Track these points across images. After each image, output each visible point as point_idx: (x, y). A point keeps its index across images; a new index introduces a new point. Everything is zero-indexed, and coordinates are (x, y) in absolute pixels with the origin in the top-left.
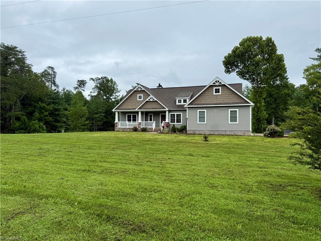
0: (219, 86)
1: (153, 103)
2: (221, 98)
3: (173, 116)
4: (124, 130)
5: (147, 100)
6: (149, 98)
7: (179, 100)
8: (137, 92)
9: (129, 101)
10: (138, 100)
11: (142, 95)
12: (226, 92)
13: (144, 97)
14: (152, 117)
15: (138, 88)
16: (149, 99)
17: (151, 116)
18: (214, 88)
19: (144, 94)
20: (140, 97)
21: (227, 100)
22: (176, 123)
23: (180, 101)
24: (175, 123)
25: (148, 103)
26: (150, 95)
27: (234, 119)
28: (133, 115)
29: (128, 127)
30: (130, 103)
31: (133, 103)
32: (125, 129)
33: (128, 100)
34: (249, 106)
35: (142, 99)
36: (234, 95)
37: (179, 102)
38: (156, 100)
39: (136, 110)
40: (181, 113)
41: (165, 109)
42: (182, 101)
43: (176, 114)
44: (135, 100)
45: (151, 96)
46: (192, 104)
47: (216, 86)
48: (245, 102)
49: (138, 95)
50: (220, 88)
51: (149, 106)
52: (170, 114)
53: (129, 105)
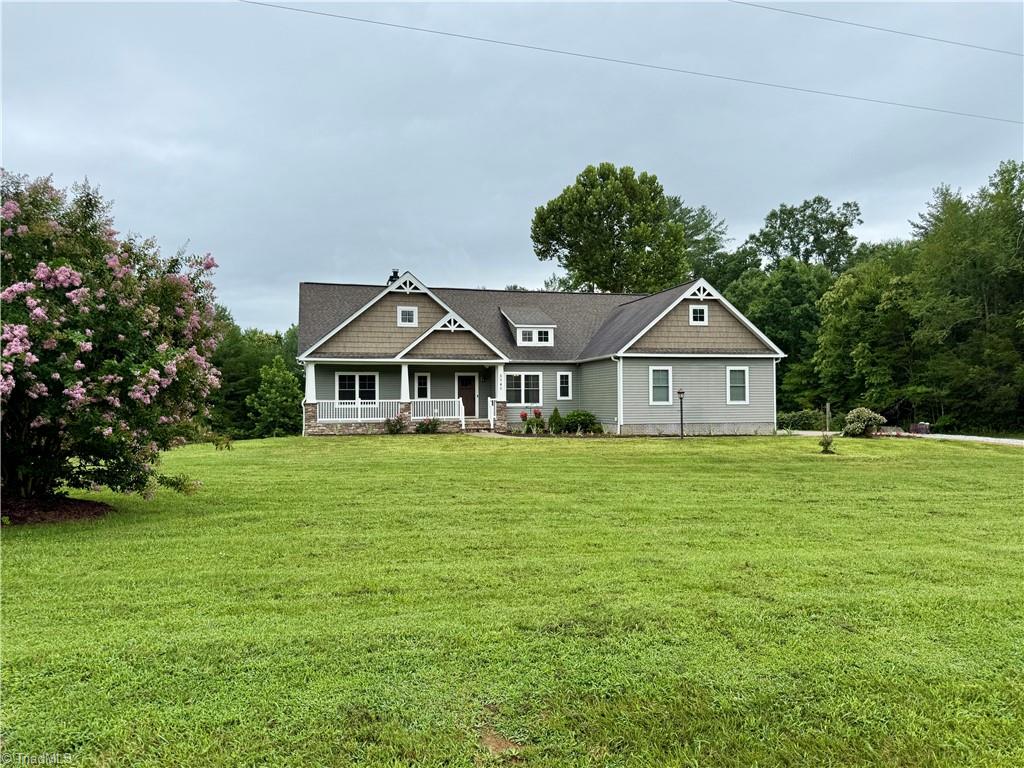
2: (708, 335)
5: (438, 327)
6: (444, 321)
7: (524, 334)
8: (397, 299)
9: (365, 329)
11: (415, 309)
13: (422, 315)
16: (445, 326)
17: (423, 381)
18: (692, 307)
19: (421, 305)
20: (408, 317)
21: (722, 340)
22: (523, 404)
23: (528, 336)
24: (520, 402)
25: (441, 339)
26: (447, 312)
27: (738, 392)
28: (360, 376)
29: (359, 420)
30: (369, 334)
31: (380, 335)
33: (362, 324)
34: (772, 358)
35: (415, 324)
36: (738, 330)
37: (524, 339)
38: (467, 327)
39: (397, 359)
40: (540, 374)
41: (501, 358)
42: (535, 336)
43: (523, 374)
45: (452, 315)
46: (637, 349)
48: (764, 350)
49: (400, 309)
50: (705, 308)
52: (506, 374)
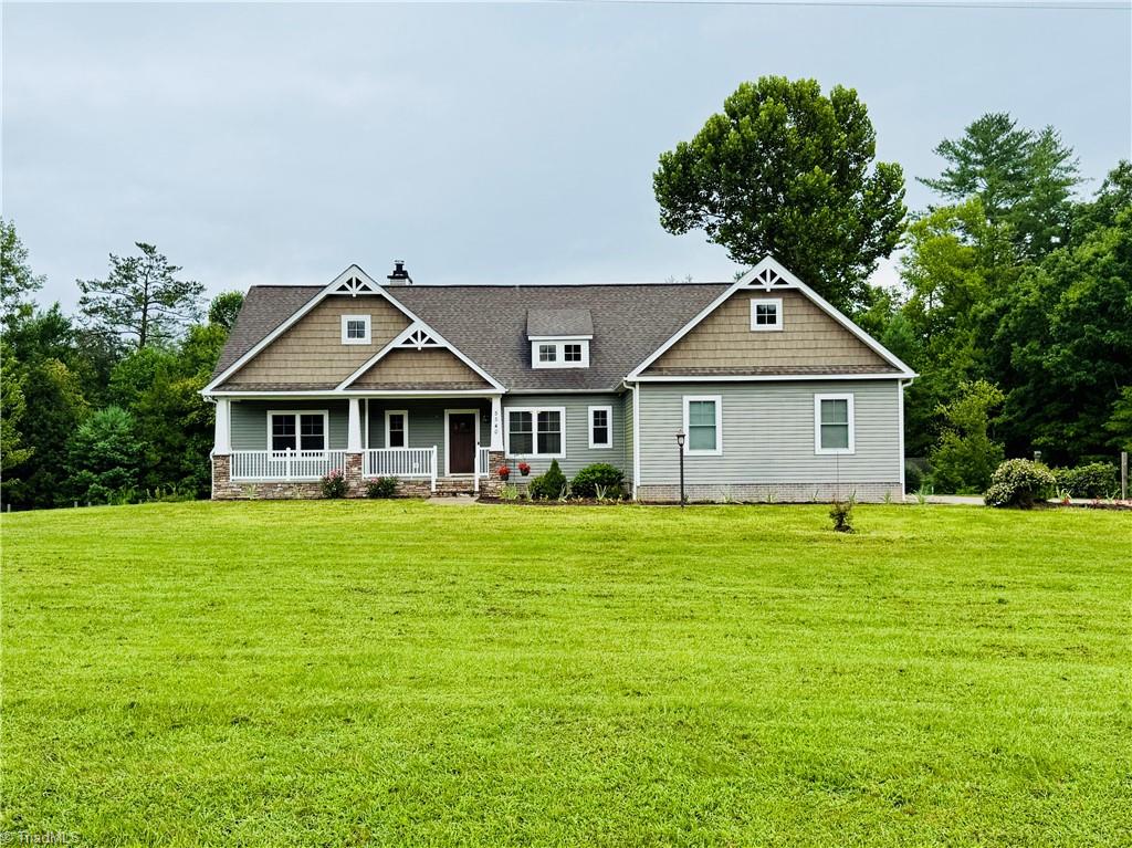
0: (775, 293)
1: (427, 356)
2: (783, 345)
3: (520, 422)
4: (269, 494)
5: (398, 343)
6: (408, 333)
7: (543, 350)
8: (339, 304)
9: (297, 349)
10: (346, 340)
11: (366, 319)
12: (805, 319)
13: (377, 326)
14: (401, 427)
15: (350, 282)
16: (408, 341)
17: (397, 422)
18: (755, 302)
19: (376, 312)
20: (356, 330)
21: (806, 353)
22: (535, 454)
23: (548, 353)
24: (531, 452)
25: (403, 359)
26: (411, 321)
27: (835, 432)
28: (302, 417)
29: (288, 478)
30: (301, 357)
31: (318, 357)
32: (273, 485)
33: (290, 341)
34: (896, 380)
35: (367, 340)
36: (835, 335)
37: (543, 358)
38: (441, 342)
39: (339, 392)
40: (562, 410)
41: (493, 387)
42: (560, 353)
43: (535, 411)
44: (325, 342)
45: (419, 325)
46: (661, 369)
47: (763, 293)
48: (880, 367)
49: (346, 319)
50: (777, 303)
51: (403, 371)
52: (508, 410)
53: (296, 364)
